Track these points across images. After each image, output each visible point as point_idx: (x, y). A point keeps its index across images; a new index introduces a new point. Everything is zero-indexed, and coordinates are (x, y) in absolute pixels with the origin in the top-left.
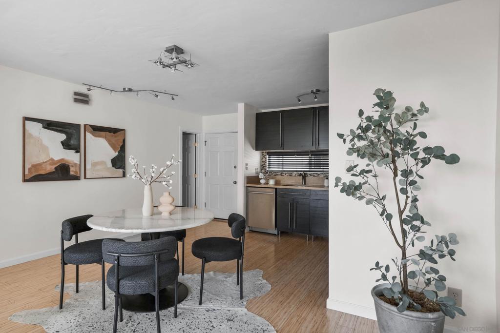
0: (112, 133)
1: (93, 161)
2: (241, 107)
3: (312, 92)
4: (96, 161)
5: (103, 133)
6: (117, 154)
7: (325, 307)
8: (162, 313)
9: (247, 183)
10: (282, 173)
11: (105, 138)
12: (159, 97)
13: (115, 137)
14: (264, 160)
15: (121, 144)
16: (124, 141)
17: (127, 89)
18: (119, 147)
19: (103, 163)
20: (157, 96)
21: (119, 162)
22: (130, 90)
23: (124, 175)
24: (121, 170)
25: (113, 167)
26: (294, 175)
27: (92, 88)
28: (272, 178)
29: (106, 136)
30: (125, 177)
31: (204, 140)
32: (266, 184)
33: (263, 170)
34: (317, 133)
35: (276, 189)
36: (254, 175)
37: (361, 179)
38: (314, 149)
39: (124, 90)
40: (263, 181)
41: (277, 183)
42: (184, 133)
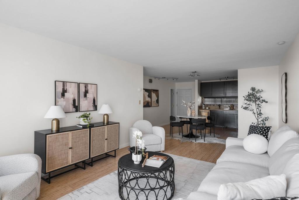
1: (153, 101)
3: (226, 77)
6: (157, 98)
9: (199, 108)
10: (210, 105)
13: (157, 93)
14: (203, 100)
18: (158, 96)
20: (173, 80)
21: (158, 101)
22: (165, 78)
24: (158, 104)
25: (156, 103)
28: (207, 107)
29: (155, 92)
30: (159, 106)
31: (176, 92)
32: (205, 109)
33: (202, 104)
34: (225, 90)
35: (210, 110)
36: (200, 106)
37: (248, 106)
38: (224, 96)
39: (163, 78)
40: (204, 108)
41: (209, 108)
42: (171, 90)
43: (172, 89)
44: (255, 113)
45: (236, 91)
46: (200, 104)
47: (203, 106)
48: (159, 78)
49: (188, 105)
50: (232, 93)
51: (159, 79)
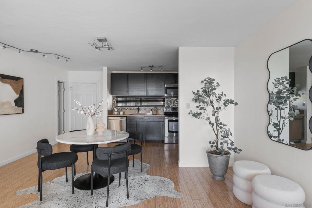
0: (15, 81)
1: (2, 102)
2: (105, 69)
3: (150, 66)
4: (4, 101)
5: (9, 81)
6: (18, 96)
7: (178, 167)
8: (94, 191)
9: (108, 114)
10: (125, 108)
11: (10, 84)
12: (60, 59)
13: (17, 84)
14: (114, 100)
15: (21, 89)
16: (23, 86)
17: (34, 51)
18: (20, 91)
19: (9, 103)
21: (19, 102)
22: (36, 51)
23: (23, 112)
24: (21, 108)
25: (16, 106)
26: (132, 109)
27: (6, 46)
28: (121, 111)
29: (10, 82)
30: (23, 113)
31: (70, 87)
32: (118, 114)
33: (114, 107)
34: (147, 87)
35: (127, 117)
36: (110, 109)
37: (201, 111)
38: (146, 95)
39: (32, 51)
40: (116, 113)
41: (124, 114)
42: (58, 82)
43: (60, 80)
44: (213, 125)
45: (160, 88)
46: (110, 107)
47: (116, 110)
48: (20, 50)
49: (89, 111)
50: (156, 91)
51: (20, 52)
